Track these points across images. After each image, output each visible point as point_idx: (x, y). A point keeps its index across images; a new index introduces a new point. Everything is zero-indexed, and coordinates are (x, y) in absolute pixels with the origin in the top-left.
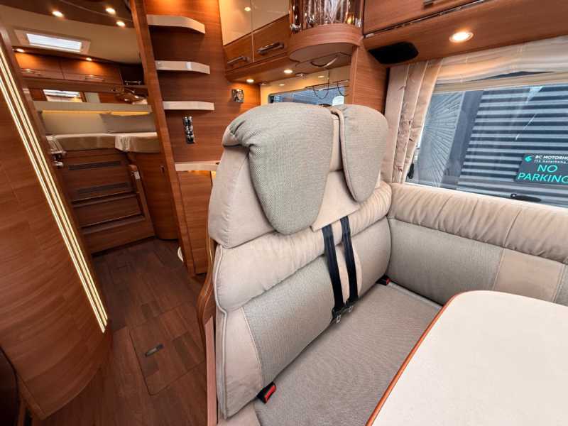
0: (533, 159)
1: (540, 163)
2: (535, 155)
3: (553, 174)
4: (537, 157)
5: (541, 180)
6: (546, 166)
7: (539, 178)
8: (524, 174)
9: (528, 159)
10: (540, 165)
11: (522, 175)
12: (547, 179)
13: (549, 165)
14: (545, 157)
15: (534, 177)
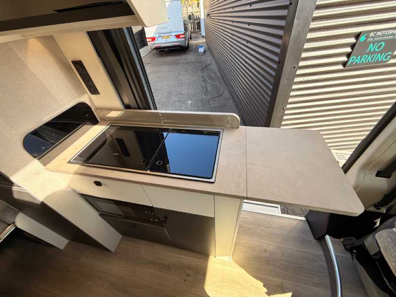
0: (367, 37)
1: (372, 42)
2: (370, 31)
3: (378, 53)
4: (372, 34)
5: (367, 62)
6: (376, 44)
7: (366, 60)
8: (355, 57)
9: (362, 39)
10: (372, 44)
11: (353, 59)
12: (372, 59)
13: (379, 42)
14: (378, 33)
15: (362, 59)
